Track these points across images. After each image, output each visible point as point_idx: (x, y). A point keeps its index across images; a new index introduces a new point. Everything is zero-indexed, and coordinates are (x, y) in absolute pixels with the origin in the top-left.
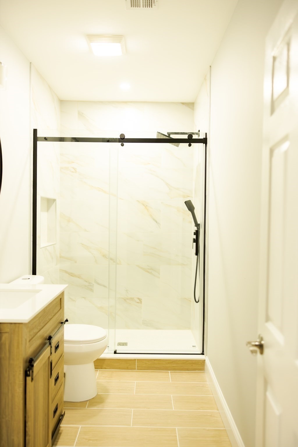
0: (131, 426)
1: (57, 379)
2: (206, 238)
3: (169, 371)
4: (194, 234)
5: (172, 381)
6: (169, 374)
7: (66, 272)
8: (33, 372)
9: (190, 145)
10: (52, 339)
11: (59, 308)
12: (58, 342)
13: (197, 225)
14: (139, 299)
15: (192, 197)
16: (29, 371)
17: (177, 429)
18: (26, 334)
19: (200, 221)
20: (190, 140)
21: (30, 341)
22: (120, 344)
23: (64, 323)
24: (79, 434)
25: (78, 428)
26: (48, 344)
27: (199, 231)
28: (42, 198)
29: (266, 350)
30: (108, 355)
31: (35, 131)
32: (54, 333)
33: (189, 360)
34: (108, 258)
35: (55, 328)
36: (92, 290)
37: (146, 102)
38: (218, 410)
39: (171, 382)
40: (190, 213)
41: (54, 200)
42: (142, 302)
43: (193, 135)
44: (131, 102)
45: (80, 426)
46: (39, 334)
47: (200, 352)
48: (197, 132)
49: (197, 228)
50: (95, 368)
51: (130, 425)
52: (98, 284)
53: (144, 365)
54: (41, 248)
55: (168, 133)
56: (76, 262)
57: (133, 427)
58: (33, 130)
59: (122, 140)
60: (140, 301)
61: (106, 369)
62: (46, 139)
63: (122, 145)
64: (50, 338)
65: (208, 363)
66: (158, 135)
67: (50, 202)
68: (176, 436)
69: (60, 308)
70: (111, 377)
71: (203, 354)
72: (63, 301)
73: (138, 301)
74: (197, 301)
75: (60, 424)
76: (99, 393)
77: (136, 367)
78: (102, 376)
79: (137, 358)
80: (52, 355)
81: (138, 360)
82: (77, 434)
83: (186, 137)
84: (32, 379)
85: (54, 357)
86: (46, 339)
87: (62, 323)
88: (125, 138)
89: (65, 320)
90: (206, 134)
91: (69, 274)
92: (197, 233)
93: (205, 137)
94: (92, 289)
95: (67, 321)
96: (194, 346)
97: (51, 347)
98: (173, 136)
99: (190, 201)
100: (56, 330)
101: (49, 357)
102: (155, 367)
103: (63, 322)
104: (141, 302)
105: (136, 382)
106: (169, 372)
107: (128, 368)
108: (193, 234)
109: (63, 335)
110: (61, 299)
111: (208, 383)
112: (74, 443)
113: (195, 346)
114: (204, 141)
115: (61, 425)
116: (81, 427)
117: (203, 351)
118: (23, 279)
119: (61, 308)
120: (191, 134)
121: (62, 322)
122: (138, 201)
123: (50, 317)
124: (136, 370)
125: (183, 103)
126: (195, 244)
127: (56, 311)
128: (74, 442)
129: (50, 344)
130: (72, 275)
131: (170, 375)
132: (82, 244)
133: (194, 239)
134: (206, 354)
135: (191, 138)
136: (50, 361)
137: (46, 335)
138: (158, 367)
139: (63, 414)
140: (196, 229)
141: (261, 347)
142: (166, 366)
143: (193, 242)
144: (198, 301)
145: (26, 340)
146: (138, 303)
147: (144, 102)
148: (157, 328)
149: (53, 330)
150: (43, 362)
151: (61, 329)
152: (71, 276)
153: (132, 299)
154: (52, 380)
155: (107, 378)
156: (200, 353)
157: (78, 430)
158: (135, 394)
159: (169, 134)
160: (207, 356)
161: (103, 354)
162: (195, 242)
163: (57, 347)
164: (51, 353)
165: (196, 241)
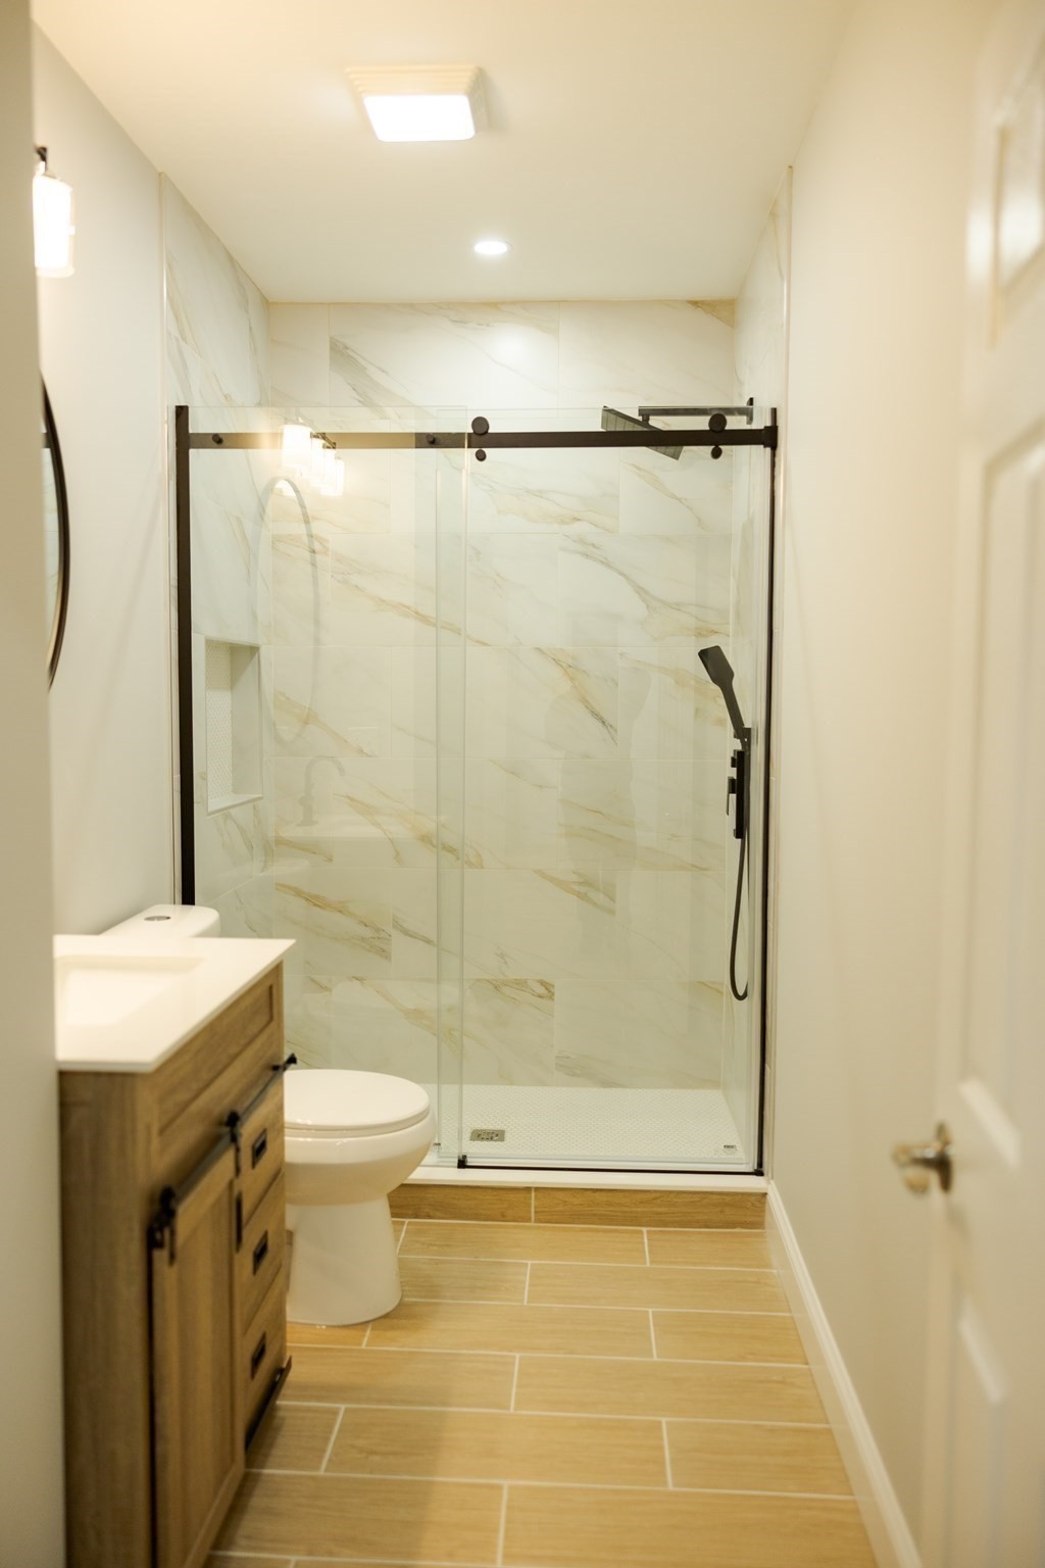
0: (512, 1411)
1: (260, 1254)
2: (772, 778)
3: (644, 1229)
4: (733, 766)
5: (652, 1262)
6: (643, 1238)
7: (298, 893)
8: (173, 1233)
9: (716, 454)
10: (239, 1123)
11: (262, 1019)
12: (265, 1131)
13: (743, 733)
14: (542, 983)
15: (728, 636)
16: (161, 1230)
17: (667, 1423)
18: (147, 1110)
19: (752, 716)
20: (718, 436)
21: (162, 1131)
22: (478, 1135)
23: (281, 1070)
24: (340, 1431)
25: (335, 1413)
26: (227, 1139)
27: (750, 755)
28: (211, 644)
29: (960, 1178)
30: (436, 1171)
31: (181, 413)
32: (247, 1104)
33: (712, 1193)
34: (434, 846)
35: (252, 1085)
36: (384, 954)
37: (566, 301)
38: (807, 1363)
39: (648, 1265)
40: (716, 690)
41: (253, 650)
42: (553, 994)
43: (728, 418)
44: (514, 303)
45: (343, 1407)
46: (194, 1107)
47: (752, 1166)
48: (744, 404)
49: (742, 742)
50: (394, 1215)
51: (508, 1408)
52: (406, 932)
53: (560, 1208)
54: (209, 814)
55: (642, 412)
56: (330, 860)
57: (519, 1412)
58: (174, 409)
59: (482, 438)
60: (549, 991)
61: (430, 1217)
62: (218, 440)
63: (481, 457)
64: (233, 1120)
65: (776, 1203)
66: (605, 421)
67: (240, 656)
68: (661, 1448)
69: (265, 1018)
70: (447, 1246)
71: (759, 1172)
72: (280, 996)
73: (542, 990)
74: (741, 993)
75: (276, 1399)
76: (406, 1299)
77: (530, 1212)
78: (417, 1242)
79: (534, 1183)
80: (241, 1177)
81: (537, 1189)
82: (331, 1432)
83: (702, 423)
84: (172, 1257)
85: (252, 1182)
86: (220, 1123)
87: (276, 1068)
88: (490, 431)
89: (286, 1057)
90: (774, 411)
91: (307, 899)
92: (741, 761)
93: (769, 424)
94: (384, 951)
95: (292, 1060)
96: (728, 1147)
97: (238, 1150)
98: (658, 422)
99: (718, 647)
100: (255, 1093)
101: (231, 1184)
102: (594, 1215)
103: (281, 1063)
104: (551, 996)
105: (529, 1262)
106: (641, 1232)
107: (503, 1216)
108: (729, 761)
109: (280, 1108)
110: (271, 988)
111: (775, 1271)
112: (321, 1462)
113: (732, 1147)
114: (768, 437)
115: (278, 1402)
116: (346, 1410)
117: (760, 1164)
118: (149, 919)
119: (271, 1019)
120: (722, 413)
121: (276, 1063)
122: (538, 649)
123: (233, 1050)
124: (532, 1224)
125: (695, 303)
126: (733, 797)
127: (253, 1029)
128: (321, 1458)
129: (234, 1139)
130: (315, 901)
131: (646, 1241)
132: (352, 799)
133: (732, 781)
134: (770, 1175)
135: (718, 429)
136: (236, 1192)
137: (221, 1109)
138: (605, 1215)
139: (284, 1365)
140: (739, 747)
141: (942, 1166)
142: (631, 1212)
143: (729, 793)
144: (745, 995)
145: (148, 1128)
146: (540, 996)
147: (559, 301)
148: (607, 1084)
149: (244, 1093)
150: (211, 1199)
151: (272, 1090)
152: (315, 905)
153: (521, 984)
154: (245, 1258)
155: (435, 1248)
156: (751, 1170)
157: (335, 1420)
158: (525, 1303)
159: (646, 413)
160: (772, 1182)
161: (419, 1169)
162: (733, 792)
163: (259, 1150)
164: (238, 1170)
165: (739, 786)
